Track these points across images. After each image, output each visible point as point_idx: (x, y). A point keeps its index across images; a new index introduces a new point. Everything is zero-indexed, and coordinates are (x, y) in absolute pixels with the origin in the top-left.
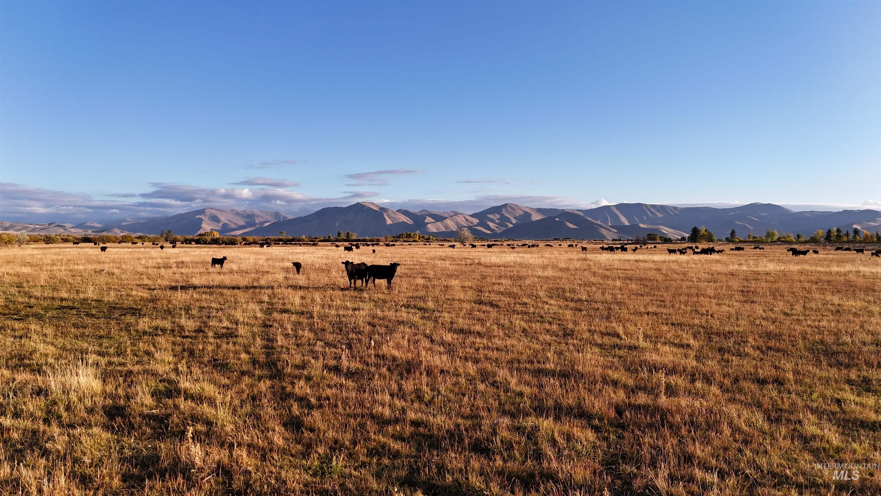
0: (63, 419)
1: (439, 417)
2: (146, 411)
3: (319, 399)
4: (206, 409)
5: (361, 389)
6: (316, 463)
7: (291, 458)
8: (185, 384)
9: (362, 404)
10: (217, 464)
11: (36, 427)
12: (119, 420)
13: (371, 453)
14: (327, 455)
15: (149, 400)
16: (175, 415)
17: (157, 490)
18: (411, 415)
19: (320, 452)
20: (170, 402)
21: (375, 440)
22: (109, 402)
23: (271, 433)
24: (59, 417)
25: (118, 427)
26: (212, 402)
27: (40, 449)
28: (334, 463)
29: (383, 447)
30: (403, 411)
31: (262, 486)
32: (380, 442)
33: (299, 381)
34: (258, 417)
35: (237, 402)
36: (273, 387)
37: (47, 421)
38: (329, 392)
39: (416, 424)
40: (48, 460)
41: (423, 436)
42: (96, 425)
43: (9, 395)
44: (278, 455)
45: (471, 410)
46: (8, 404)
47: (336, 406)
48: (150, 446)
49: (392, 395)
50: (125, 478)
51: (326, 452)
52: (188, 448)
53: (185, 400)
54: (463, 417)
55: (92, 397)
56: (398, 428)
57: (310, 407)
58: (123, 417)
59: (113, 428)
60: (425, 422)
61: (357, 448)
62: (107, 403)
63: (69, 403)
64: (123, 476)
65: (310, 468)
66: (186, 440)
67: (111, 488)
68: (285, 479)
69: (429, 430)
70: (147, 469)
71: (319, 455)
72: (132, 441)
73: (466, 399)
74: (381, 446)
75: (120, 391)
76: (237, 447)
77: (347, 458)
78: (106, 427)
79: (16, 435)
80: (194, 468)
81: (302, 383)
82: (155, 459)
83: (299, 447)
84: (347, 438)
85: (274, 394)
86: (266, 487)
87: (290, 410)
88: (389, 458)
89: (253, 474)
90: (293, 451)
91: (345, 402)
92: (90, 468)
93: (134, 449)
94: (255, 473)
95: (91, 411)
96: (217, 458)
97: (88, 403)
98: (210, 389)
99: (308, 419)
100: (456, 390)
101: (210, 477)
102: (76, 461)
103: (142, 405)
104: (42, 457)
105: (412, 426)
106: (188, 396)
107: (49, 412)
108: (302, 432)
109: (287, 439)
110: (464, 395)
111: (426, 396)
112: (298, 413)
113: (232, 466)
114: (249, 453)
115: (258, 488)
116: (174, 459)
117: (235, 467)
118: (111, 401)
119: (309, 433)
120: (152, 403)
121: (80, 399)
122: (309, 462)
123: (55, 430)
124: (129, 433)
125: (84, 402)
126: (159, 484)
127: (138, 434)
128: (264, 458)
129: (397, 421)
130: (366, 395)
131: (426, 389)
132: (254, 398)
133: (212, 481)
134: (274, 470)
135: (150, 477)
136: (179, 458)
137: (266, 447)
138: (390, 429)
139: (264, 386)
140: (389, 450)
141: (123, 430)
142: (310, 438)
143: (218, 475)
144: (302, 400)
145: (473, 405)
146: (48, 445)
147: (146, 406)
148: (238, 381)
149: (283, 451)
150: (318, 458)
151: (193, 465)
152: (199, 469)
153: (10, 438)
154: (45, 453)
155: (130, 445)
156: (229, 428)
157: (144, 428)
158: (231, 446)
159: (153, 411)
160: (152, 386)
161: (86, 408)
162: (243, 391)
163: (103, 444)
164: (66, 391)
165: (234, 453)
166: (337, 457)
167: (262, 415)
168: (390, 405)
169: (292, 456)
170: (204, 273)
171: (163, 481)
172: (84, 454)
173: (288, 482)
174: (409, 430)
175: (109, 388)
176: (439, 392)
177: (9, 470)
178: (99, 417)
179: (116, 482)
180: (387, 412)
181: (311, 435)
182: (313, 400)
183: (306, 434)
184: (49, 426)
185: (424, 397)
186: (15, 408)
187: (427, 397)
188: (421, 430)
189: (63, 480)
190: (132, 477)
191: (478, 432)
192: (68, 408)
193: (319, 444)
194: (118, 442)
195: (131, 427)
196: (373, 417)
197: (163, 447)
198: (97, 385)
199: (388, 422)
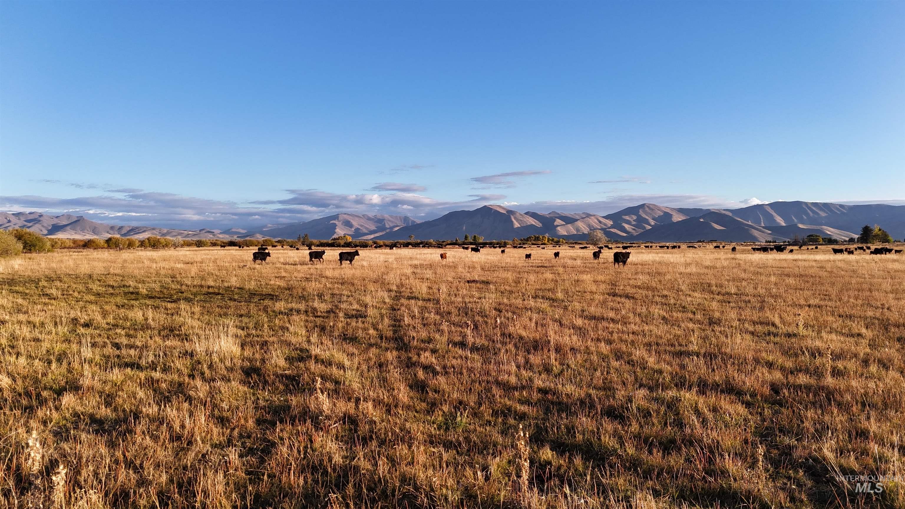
0: (206, 375)
1: (568, 387)
2: (280, 372)
3: (444, 367)
4: (335, 371)
5: (487, 361)
6: (440, 418)
7: (416, 414)
8: (315, 351)
9: (488, 373)
10: (344, 414)
11: (182, 379)
12: (255, 376)
13: (495, 413)
14: (451, 413)
15: (282, 363)
16: (306, 374)
17: (287, 432)
18: (539, 383)
19: (445, 410)
20: (302, 365)
21: (500, 403)
22: (247, 364)
23: (396, 392)
24: (203, 374)
25: (254, 383)
26: (341, 366)
27: (185, 395)
28: (459, 419)
29: (509, 409)
30: (531, 380)
31: (386, 433)
32: (506, 405)
33: (425, 352)
34: (385, 380)
35: (364, 367)
36: (399, 357)
37: (192, 376)
38: (454, 362)
39: (543, 391)
40: (190, 404)
41: (552, 403)
42: (234, 380)
43: (159, 356)
44: (403, 410)
45: (604, 383)
46: (159, 362)
47: (461, 373)
48: (282, 399)
49: (518, 367)
50: (259, 422)
51: (451, 410)
52: (317, 398)
53: (315, 363)
54: (595, 388)
55: (231, 359)
56: (525, 393)
57: (435, 373)
58: (259, 375)
59: (250, 383)
60: (553, 390)
61: (482, 408)
62: (245, 365)
63: (211, 363)
64: (257, 420)
65: (433, 423)
66: (315, 390)
67: (246, 429)
68: (409, 430)
69: (558, 398)
70: (279, 415)
71: (444, 412)
72: (266, 394)
73: (598, 373)
74: (507, 409)
75: (257, 356)
76: (364, 401)
77: (472, 416)
78: (243, 382)
79: (165, 386)
80: (322, 416)
81: (427, 354)
82: (286, 408)
83: (424, 405)
84: (472, 400)
85: (400, 362)
86: (390, 434)
87: (415, 375)
88: (515, 419)
89: (378, 424)
90: (418, 408)
91: (470, 370)
92: (228, 411)
93: (267, 401)
94: (380, 423)
95: (231, 370)
96: (344, 409)
97: (228, 364)
98: (340, 357)
99: (433, 382)
100: (588, 365)
101: (337, 425)
102: (215, 406)
103: (276, 366)
104: (185, 401)
105: (539, 392)
106: (317, 359)
107: (193, 369)
108: (427, 392)
109: (412, 398)
110: (595, 370)
111: (554, 368)
112: (423, 378)
113: (358, 416)
114: (375, 406)
115: (383, 435)
116: (304, 409)
117: (361, 416)
118: (248, 364)
119: (434, 393)
120: (285, 365)
121: (221, 360)
122: (433, 417)
123: (198, 383)
124: (264, 388)
125: (224, 363)
126: (289, 427)
127: (272, 389)
128: (388, 411)
129: (523, 388)
130: (491, 366)
131: (554, 362)
132: (381, 365)
133: (339, 428)
134: (398, 422)
135: (281, 422)
136: (308, 407)
137: (391, 404)
138: (517, 394)
139: (391, 356)
140: (515, 412)
141: (258, 386)
142: (435, 399)
143: (344, 423)
144: (427, 368)
145: (606, 379)
146: (192, 393)
147: (280, 367)
148: (367, 350)
149: (408, 408)
150: (442, 415)
151: (321, 412)
152: (326, 416)
153: (159, 387)
154: (189, 399)
155: (264, 397)
156: (356, 386)
157: (277, 384)
158: (358, 400)
159: (286, 372)
160: (285, 354)
161: (226, 368)
162: (370, 359)
163: (240, 395)
164: (209, 353)
165: (360, 407)
166: (461, 414)
167: (388, 378)
168: (516, 375)
169: (417, 412)
171: (293, 425)
172: (222, 400)
173: (412, 431)
174: (536, 396)
175: (248, 353)
176: (568, 366)
177: (156, 410)
178: (239, 375)
179: (251, 423)
180: (513, 380)
181: (436, 396)
182: (438, 368)
183: (430, 394)
184: (193, 379)
185: (552, 370)
186: (165, 365)
187: (556, 370)
188: (550, 397)
189: (203, 419)
190: (265, 421)
191: (611, 400)
192: (210, 367)
193: (444, 403)
194: (254, 394)
195: (266, 382)
196: (498, 383)
197: (294, 400)
198: (236, 350)
199: (515, 388)
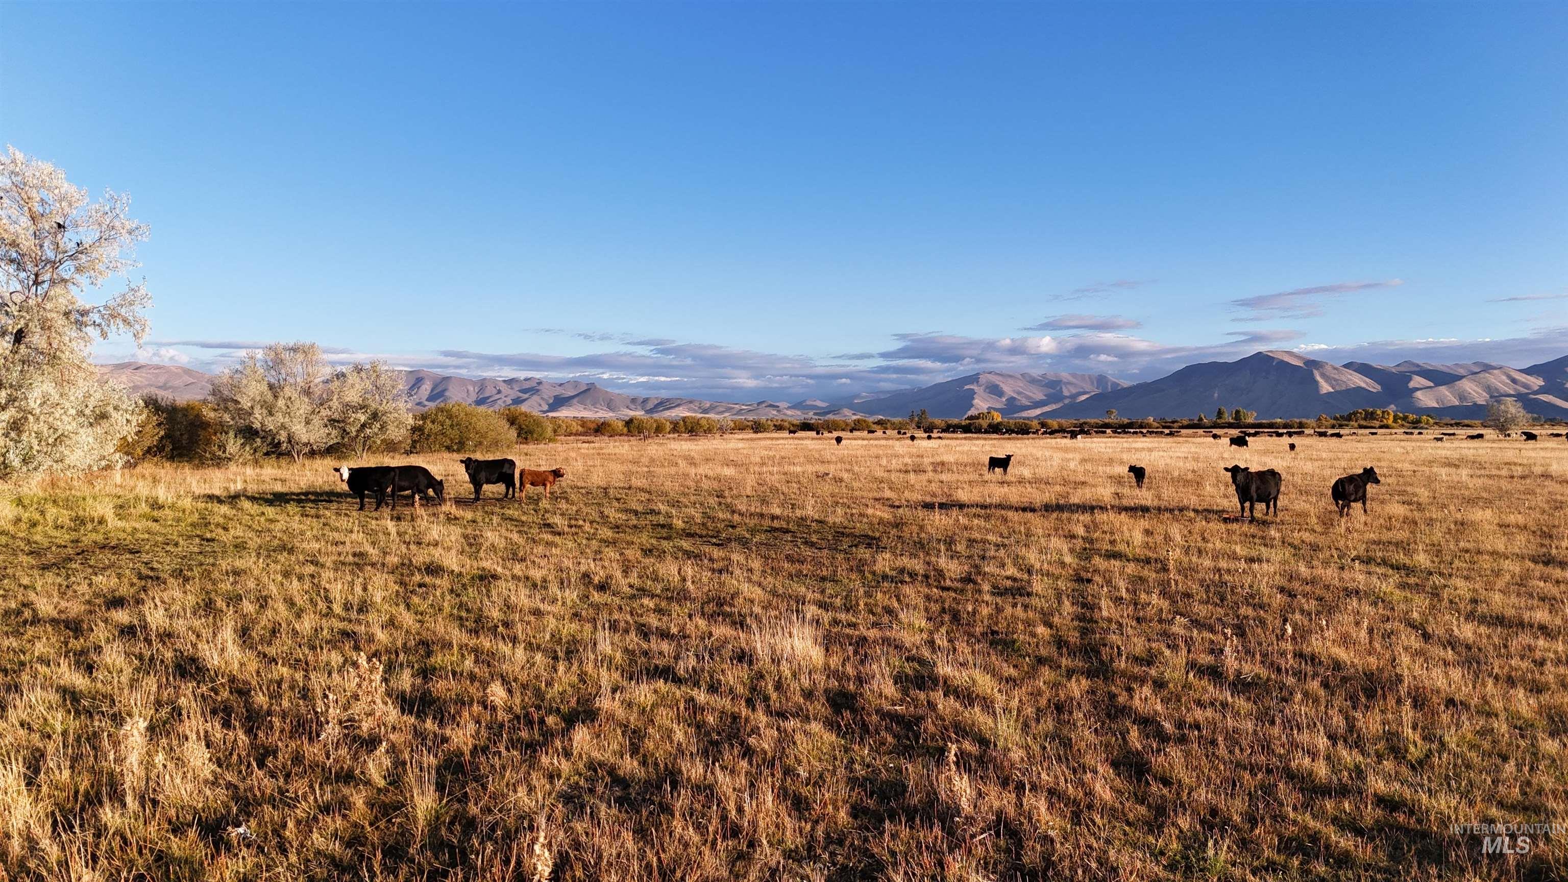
0: (772, 703)
1: (1442, 797)
2: (887, 707)
3: (1180, 725)
4: (977, 716)
5: (1264, 717)
6: (1175, 845)
7: (1127, 828)
8: (944, 669)
9: (1266, 747)
10: (997, 816)
11: (737, 710)
12: (847, 714)
13: (1287, 846)
14: (1195, 834)
15: (890, 689)
16: (930, 720)
17: (902, 841)
18: (1377, 784)
19: (1182, 826)
20: (922, 696)
21: (1295, 822)
22: (834, 683)
23: (1089, 775)
24: (766, 699)
25: (845, 725)
26: (987, 705)
27: (742, 744)
28: (1211, 852)
29: (1315, 837)
30: (1359, 772)
31: (1073, 869)
32: (1306, 828)
33: (1141, 686)
34: (1067, 744)
35: (1029, 711)
36: (1093, 692)
37: (750, 703)
38: (1199, 714)
39: (1387, 803)
40: (750, 763)
41: (1407, 831)
42: (815, 719)
43: (703, 658)
44: (1102, 817)
45: (1524, 793)
46: (703, 670)
47: (1214, 743)
48: (891, 765)
49: (1332, 737)
50: (856, 811)
51: (1195, 828)
52: (949, 780)
53: (945, 695)
54: (1501, 805)
55: (810, 673)
56: (1347, 805)
57: (1163, 738)
58: (854, 711)
59: (839, 726)
60: (1410, 803)
61: (1257, 832)
62: (830, 685)
63: (780, 678)
64: (853, 807)
65: (1162, 853)
66: (947, 765)
67: (836, 823)
68: (1115, 865)
69: (1420, 821)
70: (888, 803)
71: (1181, 831)
72: (866, 752)
73: (1510, 768)
74: (1309, 836)
75: (850, 670)
76: (1030, 790)
77: (1238, 847)
78: (831, 725)
79: (712, 719)
80: (960, 817)
81: (1147, 691)
82: (898, 788)
83: (1142, 810)
84: (1236, 808)
85: (1095, 704)
86: (1080, 872)
87: (1124, 739)
88: (1327, 863)
89: (1058, 845)
90: (1131, 816)
91: (1233, 737)
92: (807, 786)
93: (868, 766)
94: (1062, 844)
95: (808, 695)
96: (996, 804)
97: (806, 682)
98: (985, 683)
99: (1159, 760)
100: (1486, 745)
101: (984, 835)
102: (788, 771)
103: (881, 695)
104: (743, 758)
105: (1378, 806)
106: (950, 690)
107: (753, 689)
108: (1147, 783)
109: (1119, 792)
110: (1505, 759)
111: (1412, 748)
112: (1139, 747)
113: (1022, 824)
114: (1051, 807)
115: (1067, 872)
116: (928, 795)
117: (1026, 826)
118: (836, 683)
119: (1161, 786)
120: (895, 694)
121: (794, 675)
122: (1160, 840)
123: (761, 718)
124: (862, 739)
125: (799, 680)
126: (905, 833)
127: (875, 742)
128: (1076, 818)
129: (1343, 791)
130: (1276, 731)
131: (1411, 735)
132: (1059, 708)
133: (989, 844)
134: (1095, 845)
135: (892, 818)
136: (935, 793)
137: (1081, 800)
138: (1329, 805)
139: (1077, 687)
140: (1327, 847)
141: (853, 733)
142: (1163, 797)
143: (998, 834)
144: (1147, 722)
145: (1529, 783)
146: (752, 741)
147: (886, 698)
148: (1032, 674)
149: (1113, 813)
150: (1178, 837)
151: (958, 811)
152: (966, 818)
153: (704, 722)
154: (748, 752)
155: (862, 758)
156: (1017, 754)
157: (883, 733)
158: (1020, 787)
159: (897, 708)
160: (895, 666)
161: (803, 690)
162: (1040, 693)
163: (825, 751)
164: (776, 661)
165: (1025, 801)
166: (1216, 842)
167: (1074, 741)
168: (1328, 758)
169: (1129, 824)
170: (978, 482)
171: (911, 828)
172: (799, 762)
173: (1121, 872)
174: (1371, 814)
175: (835, 661)
176: (1443, 744)
177: (702, 771)
178: (819, 707)
179: (843, 815)
180: (1322, 770)
181: (1165, 791)
182: (1168, 726)
183: (1154, 788)
184: (754, 710)
185: (1407, 751)
186: (712, 677)
187: (1415, 753)
188: (1401, 818)
189: (770, 799)
190: (865, 811)
192: (778, 687)
193: (1180, 810)
194: (847, 750)
195: (865, 728)
196: (1291, 776)
197: (912, 770)
198: (817, 655)
199: (1325, 791)
